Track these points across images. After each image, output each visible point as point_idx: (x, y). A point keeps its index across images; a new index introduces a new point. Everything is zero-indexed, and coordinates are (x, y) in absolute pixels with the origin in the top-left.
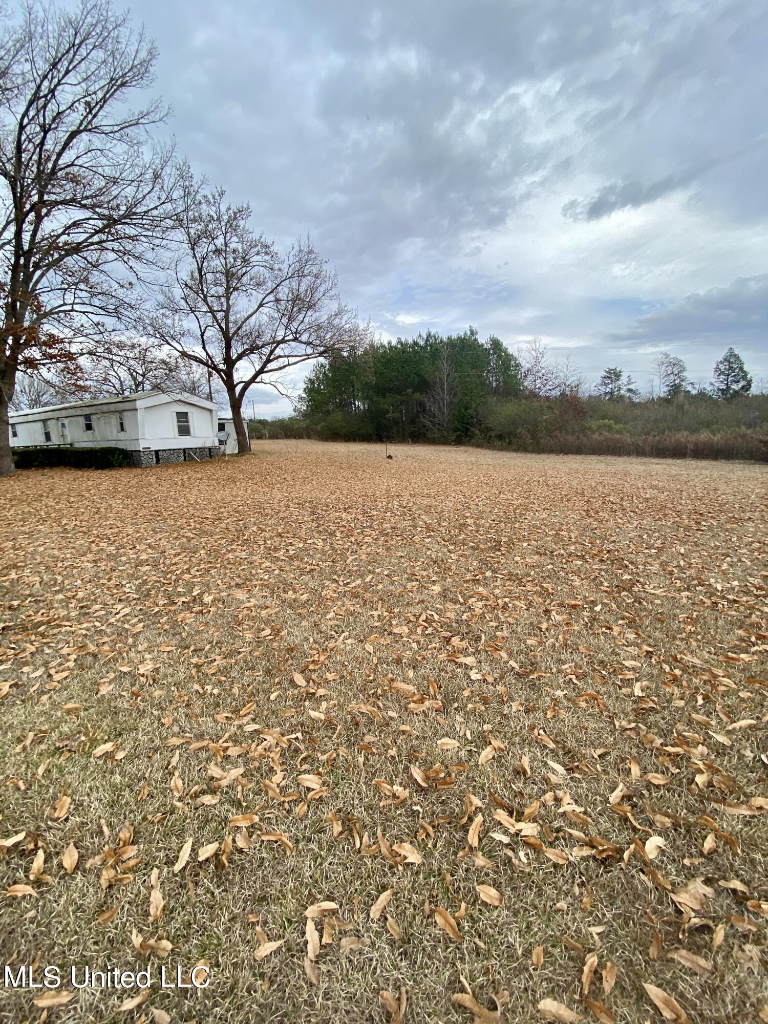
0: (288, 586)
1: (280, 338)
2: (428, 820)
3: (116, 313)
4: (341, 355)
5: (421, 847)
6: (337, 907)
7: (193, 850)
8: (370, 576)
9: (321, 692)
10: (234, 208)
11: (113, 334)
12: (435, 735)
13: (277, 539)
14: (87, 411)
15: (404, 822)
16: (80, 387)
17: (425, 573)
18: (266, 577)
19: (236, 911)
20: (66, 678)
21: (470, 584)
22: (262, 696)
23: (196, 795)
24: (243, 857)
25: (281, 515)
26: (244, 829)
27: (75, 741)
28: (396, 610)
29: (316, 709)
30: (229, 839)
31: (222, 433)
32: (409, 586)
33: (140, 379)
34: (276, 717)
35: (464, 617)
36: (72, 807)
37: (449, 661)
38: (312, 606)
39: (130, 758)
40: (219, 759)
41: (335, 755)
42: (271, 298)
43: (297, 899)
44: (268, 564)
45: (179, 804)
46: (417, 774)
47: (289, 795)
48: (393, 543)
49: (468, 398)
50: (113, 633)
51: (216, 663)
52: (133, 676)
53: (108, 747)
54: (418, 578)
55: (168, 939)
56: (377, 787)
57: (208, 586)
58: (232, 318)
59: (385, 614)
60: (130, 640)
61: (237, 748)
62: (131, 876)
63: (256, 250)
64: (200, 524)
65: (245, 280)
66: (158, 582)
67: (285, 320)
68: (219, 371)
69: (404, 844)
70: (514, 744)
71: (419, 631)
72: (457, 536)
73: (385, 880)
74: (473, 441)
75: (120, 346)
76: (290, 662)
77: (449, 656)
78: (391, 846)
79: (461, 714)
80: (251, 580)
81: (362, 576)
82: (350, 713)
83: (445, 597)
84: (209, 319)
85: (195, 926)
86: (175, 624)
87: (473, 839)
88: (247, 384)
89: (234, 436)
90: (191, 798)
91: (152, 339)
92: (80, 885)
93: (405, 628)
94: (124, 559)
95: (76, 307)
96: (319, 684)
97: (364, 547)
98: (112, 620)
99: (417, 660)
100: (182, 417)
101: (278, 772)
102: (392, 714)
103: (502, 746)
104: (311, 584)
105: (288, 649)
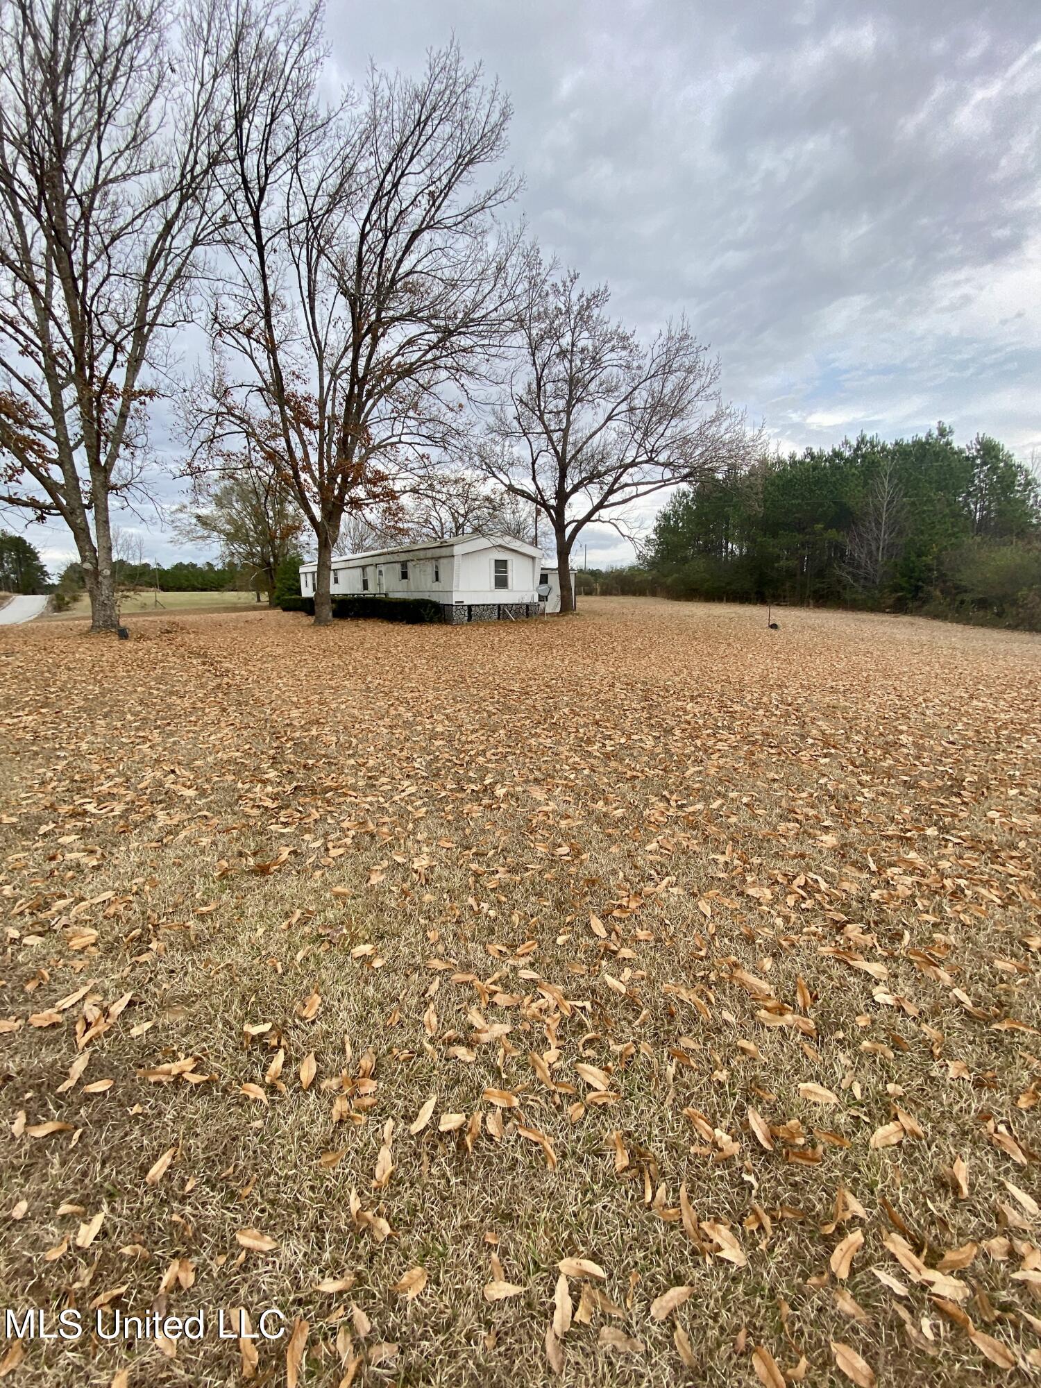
0: (598, 794)
1: (629, 460)
2: (766, 1205)
3: (443, 443)
4: (713, 478)
5: (750, 1243)
6: (604, 1275)
7: (435, 1112)
8: (719, 802)
9: (626, 953)
10: (588, 294)
11: (437, 467)
12: (797, 1072)
13: (593, 728)
14: (403, 557)
15: (726, 1191)
16: (400, 530)
17: (811, 812)
18: (572, 777)
19: (472, 1219)
20: (341, 855)
21: (894, 844)
22: (546, 936)
23: (450, 1042)
24: (492, 1147)
25: (602, 697)
26: (499, 1111)
27: (337, 931)
28: (756, 861)
29: (616, 975)
30: (478, 1116)
31: (544, 587)
32: (782, 827)
33: (461, 520)
34: (561, 970)
35: (875, 896)
36: (321, 1009)
37: (837, 960)
38: (627, 827)
39: (388, 970)
40: (484, 1005)
41: (633, 1050)
42: (624, 407)
43: (551, 1239)
44: (577, 759)
45: (429, 1047)
46: (758, 1124)
47: (563, 1085)
48: (762, 756)
49: (926, 537)
50: (395, 814)
51: (497, 876)
52: (406, 869)
53: (366, 949)
54: (800, 817)
55: (388, 1220)
56: (689, 1121)
57: (503, 775)
58: (571, 439)
59: (736, 862)
60: (411, 826)
61: (507, 996)
62: (364, 1118)
63: (610, 345)
64: (505, 697)
65: (593, 387)
66: (450, 761)
67: (638, 436)
68: (548, 508)
69: (721, 1227)
70: (943, 1133)
71: (791, 900)
72: (878, 760)
73: (682, 1269)
74: (926, 608)
75: (444, 482)
76: (588, 899)
77: (838, 952)
78: (699, 1221)
79: (848, 1053)
80: (553, 777)
81: (706, 799)
82: (664, 996)
83: (843, 856)
84: (543, 442)
85: (421, 1216)
86: (460, 816)
87: (840, 1263)
88: (581, 524)
89: (557, 590)
90: (444, 1043)
91: (478, 472)
92: (312, 1107)
93: (768, 892)
94: (419, 728)
95: (404, 438)
96: (625, 940)
97: (715, 757)
98: (396, 798)
99: (780, 945)
100: (501, 566)
101: (553, 1047)
102: (726, 1015)
103: (920, 1130)
104: (630, 797)
105: (588, 881)
